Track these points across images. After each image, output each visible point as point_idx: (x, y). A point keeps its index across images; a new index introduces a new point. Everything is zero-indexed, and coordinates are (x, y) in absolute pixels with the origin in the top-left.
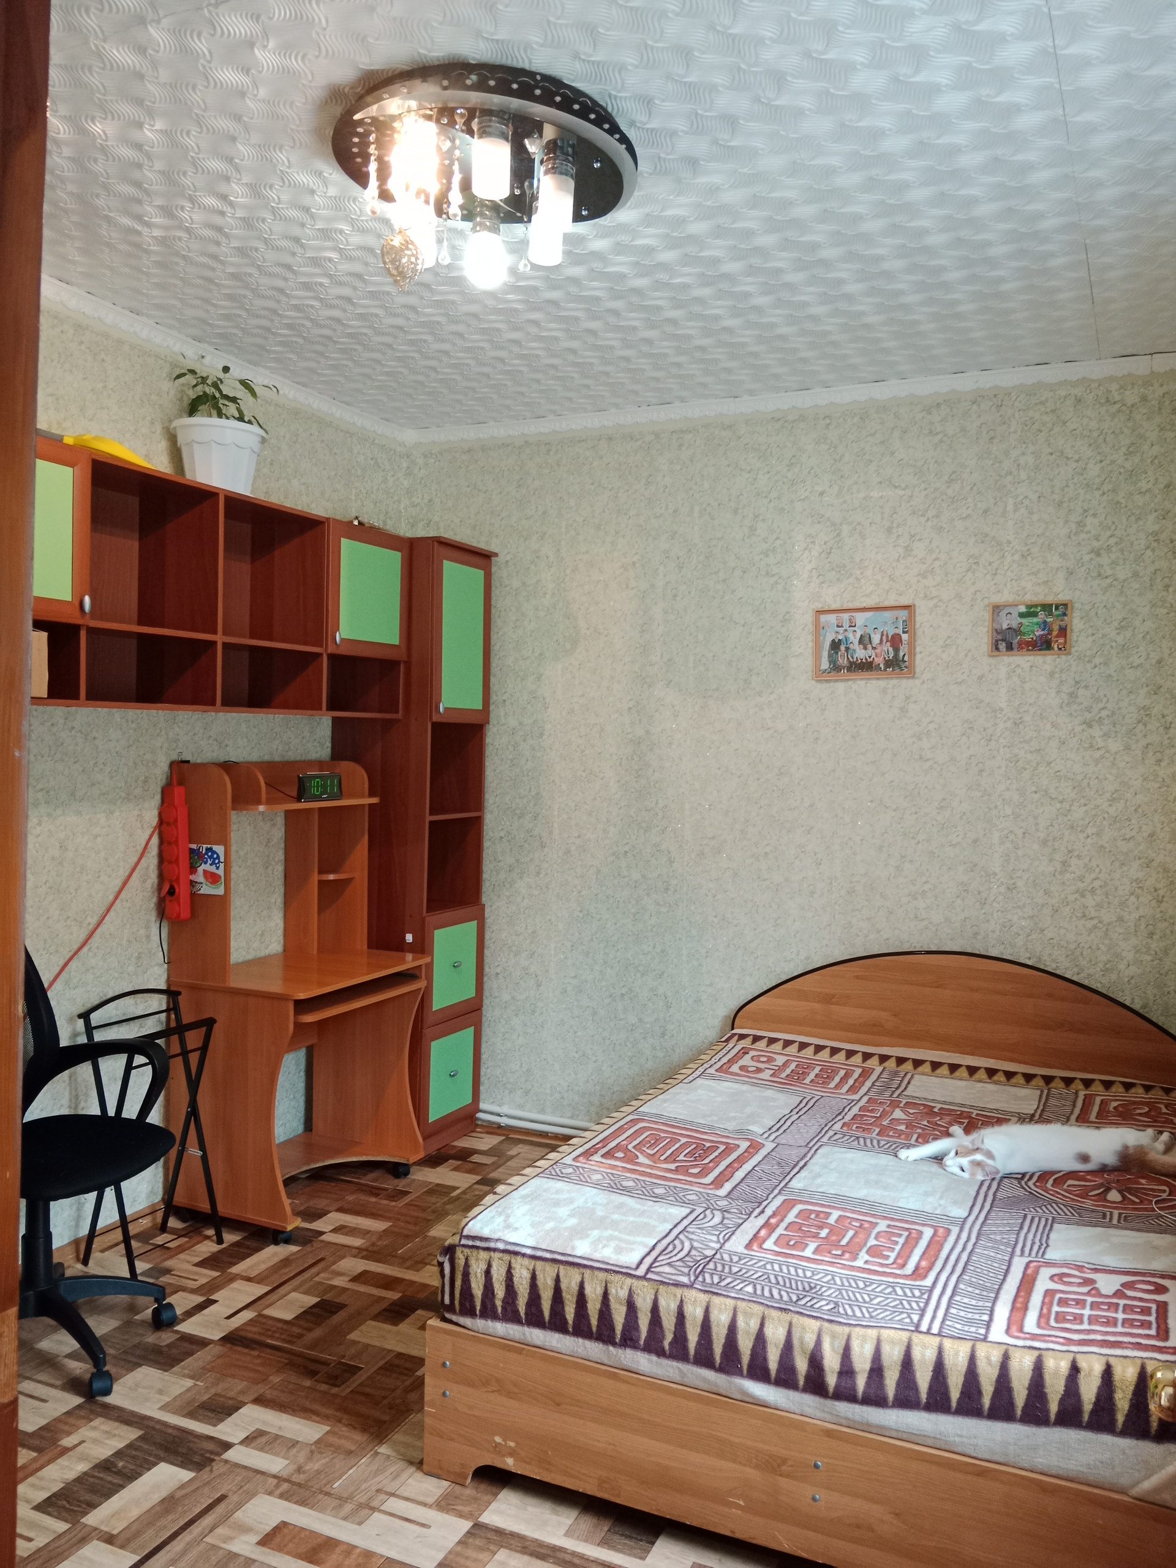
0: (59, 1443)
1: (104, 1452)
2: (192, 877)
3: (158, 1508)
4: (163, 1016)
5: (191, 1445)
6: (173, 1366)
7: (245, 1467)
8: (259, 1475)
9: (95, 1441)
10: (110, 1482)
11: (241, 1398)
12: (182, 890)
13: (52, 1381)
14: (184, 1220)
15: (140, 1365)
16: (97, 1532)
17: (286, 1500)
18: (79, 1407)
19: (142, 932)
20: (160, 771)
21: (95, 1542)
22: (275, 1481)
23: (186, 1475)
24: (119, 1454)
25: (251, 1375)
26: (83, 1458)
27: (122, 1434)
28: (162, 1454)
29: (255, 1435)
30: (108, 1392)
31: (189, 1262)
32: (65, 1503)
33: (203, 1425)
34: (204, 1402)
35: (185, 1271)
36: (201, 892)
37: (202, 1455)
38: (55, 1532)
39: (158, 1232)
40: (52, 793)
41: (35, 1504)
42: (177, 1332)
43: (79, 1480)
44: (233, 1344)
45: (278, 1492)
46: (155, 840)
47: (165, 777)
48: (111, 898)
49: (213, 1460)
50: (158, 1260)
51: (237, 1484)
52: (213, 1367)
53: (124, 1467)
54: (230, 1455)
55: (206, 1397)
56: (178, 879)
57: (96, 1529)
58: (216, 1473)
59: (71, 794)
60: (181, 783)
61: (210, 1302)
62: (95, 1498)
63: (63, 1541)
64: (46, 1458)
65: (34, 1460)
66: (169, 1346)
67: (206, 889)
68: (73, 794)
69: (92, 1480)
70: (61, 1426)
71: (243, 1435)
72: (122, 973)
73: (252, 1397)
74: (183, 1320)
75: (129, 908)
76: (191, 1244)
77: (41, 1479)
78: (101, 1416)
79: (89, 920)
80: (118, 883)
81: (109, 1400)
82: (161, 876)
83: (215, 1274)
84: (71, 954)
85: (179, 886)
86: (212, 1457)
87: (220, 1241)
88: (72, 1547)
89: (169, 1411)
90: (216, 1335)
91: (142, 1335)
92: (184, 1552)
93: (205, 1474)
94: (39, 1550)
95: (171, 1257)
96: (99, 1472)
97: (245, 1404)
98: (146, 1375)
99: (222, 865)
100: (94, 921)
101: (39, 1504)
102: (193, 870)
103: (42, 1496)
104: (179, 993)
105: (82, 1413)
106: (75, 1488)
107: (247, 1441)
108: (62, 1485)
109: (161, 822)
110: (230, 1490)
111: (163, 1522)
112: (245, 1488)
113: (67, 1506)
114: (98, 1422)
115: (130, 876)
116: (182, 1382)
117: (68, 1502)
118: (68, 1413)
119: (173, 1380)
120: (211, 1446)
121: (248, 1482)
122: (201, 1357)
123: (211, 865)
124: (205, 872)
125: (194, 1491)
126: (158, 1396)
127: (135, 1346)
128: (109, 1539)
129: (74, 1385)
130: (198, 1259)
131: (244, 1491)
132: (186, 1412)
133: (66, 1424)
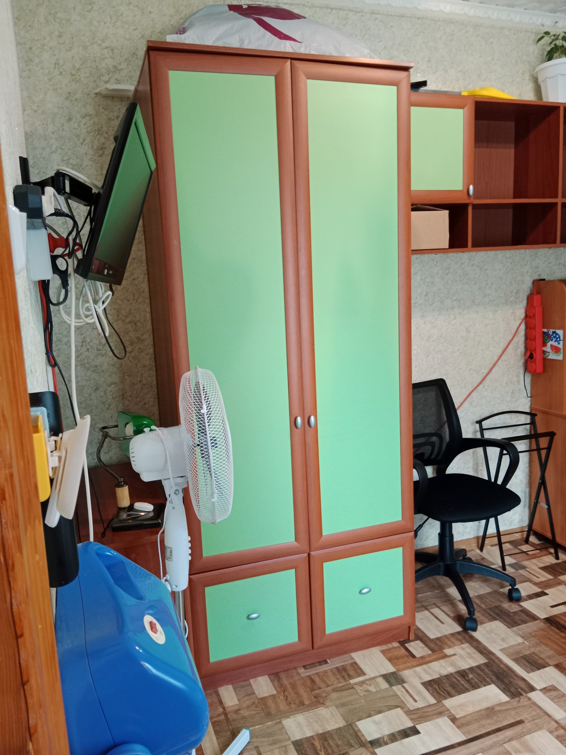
0: (444, 651)
1: (464, 665)
2: (544, 349)
3: (483, 712)
4: (528, 426)
5: (512, 680)
6: (514, 627)
7: (540, 707)
8: (546, 717)
9: (461, 656)
10: (463, 685)
11: (548, 661)
12: (538, 356)
13: (449, 613)
14: (540, 540)
15: (496, 619)
16: (448, 712)
17: (560, 741)
18: (458, 633)
19: (515, 379)
20: (527, 286)
21: (446, 718)
22: (556, 725)
23: (504, 698)
24: (471, 669)
25: (557, 648)
26: (453, 665)
27: (476, 658)
28: (494, 678)
29: (550, 688)
30: (475, 630)
31: (537, 565)
32: (437, 687)
33: (521, 670)
34: (526, 656)
35: (534, 570)
36: (550, 357)
37: (516, 689)
38: (428, 702)
39: (524, 543)
40: (461, 301)
41: (423, 681)
42: (521, 606)
43: (448, 677)
44: (551, 624)
45: (556, 733)
46: (523, 327)
47: (529, 289)
48: (496, 359)
49: (522, 695)
50: (520, 559)
51: (532, 717)
52: (536, 635)
53: (472, 679)
54: (532, 695)
55: (527, 653)
56: (535, 349)
57: (448, 710)
58: (521, 704)
59: (472, 302)
60: (538, 293)
61: (544, 594)
62: (453, 692)
63: (431, 709)
64: (435, 657)
65: (429, 655)
66: (515, 613)
67: (552, 356)
68: (473, 302)
69: (454, 679)
70: (447, 641)
71: (543, 686)
72: (503, 401)
73: (555, 663)
74: (526, 600)
75: (507, 365)
76: (540, 555)
77: (430, 668)
78: (468, 643)
79: (483, 371)
80: (500, 351)
81: (474, 634)
82: (526, 348)
83: (551, 577)
84: (473, 389)
85: (536, 354)
86: (522, 692)
87: (557, 558)
88: (434, 715)
89: (505, 654)
90: (543, 616)
91: (502, 602)
92: (491, 747)
93: (515, 702)
94: (418, 709)
95: (528, 559)
96: (458, 676)
97: (549, 665)
98: (497, 626)
99: (561, 342)
100: (486, 371)
101: (425, 682)
102: (545, 344)
103: (428, 678)
104: (536, 415)
105: (459, 637)
106: (444, 681)
107: (545, 690)
108: (438, 676)
109: (526, 316)
110: (527, 719)
111: (483, 722)
112: (536, 721)
113: (438, 690)
114: (466, 645)
115: (507, 347)
116: (516, 638)
117: (439, 688)
118: (452, 635)
119: (512, 635)
120: (522, 685)
121: (539, 718)
122: (530, 627)
123: (555, 341)
124: (552, 346)
125: (506, 710)
126: (501, 642)
127: (496, 607)
128: (453, 720)
129: (459, 619)
130: (542, 565)
131: (535, 723)
132: (514, 657)
133: (450, 640)
